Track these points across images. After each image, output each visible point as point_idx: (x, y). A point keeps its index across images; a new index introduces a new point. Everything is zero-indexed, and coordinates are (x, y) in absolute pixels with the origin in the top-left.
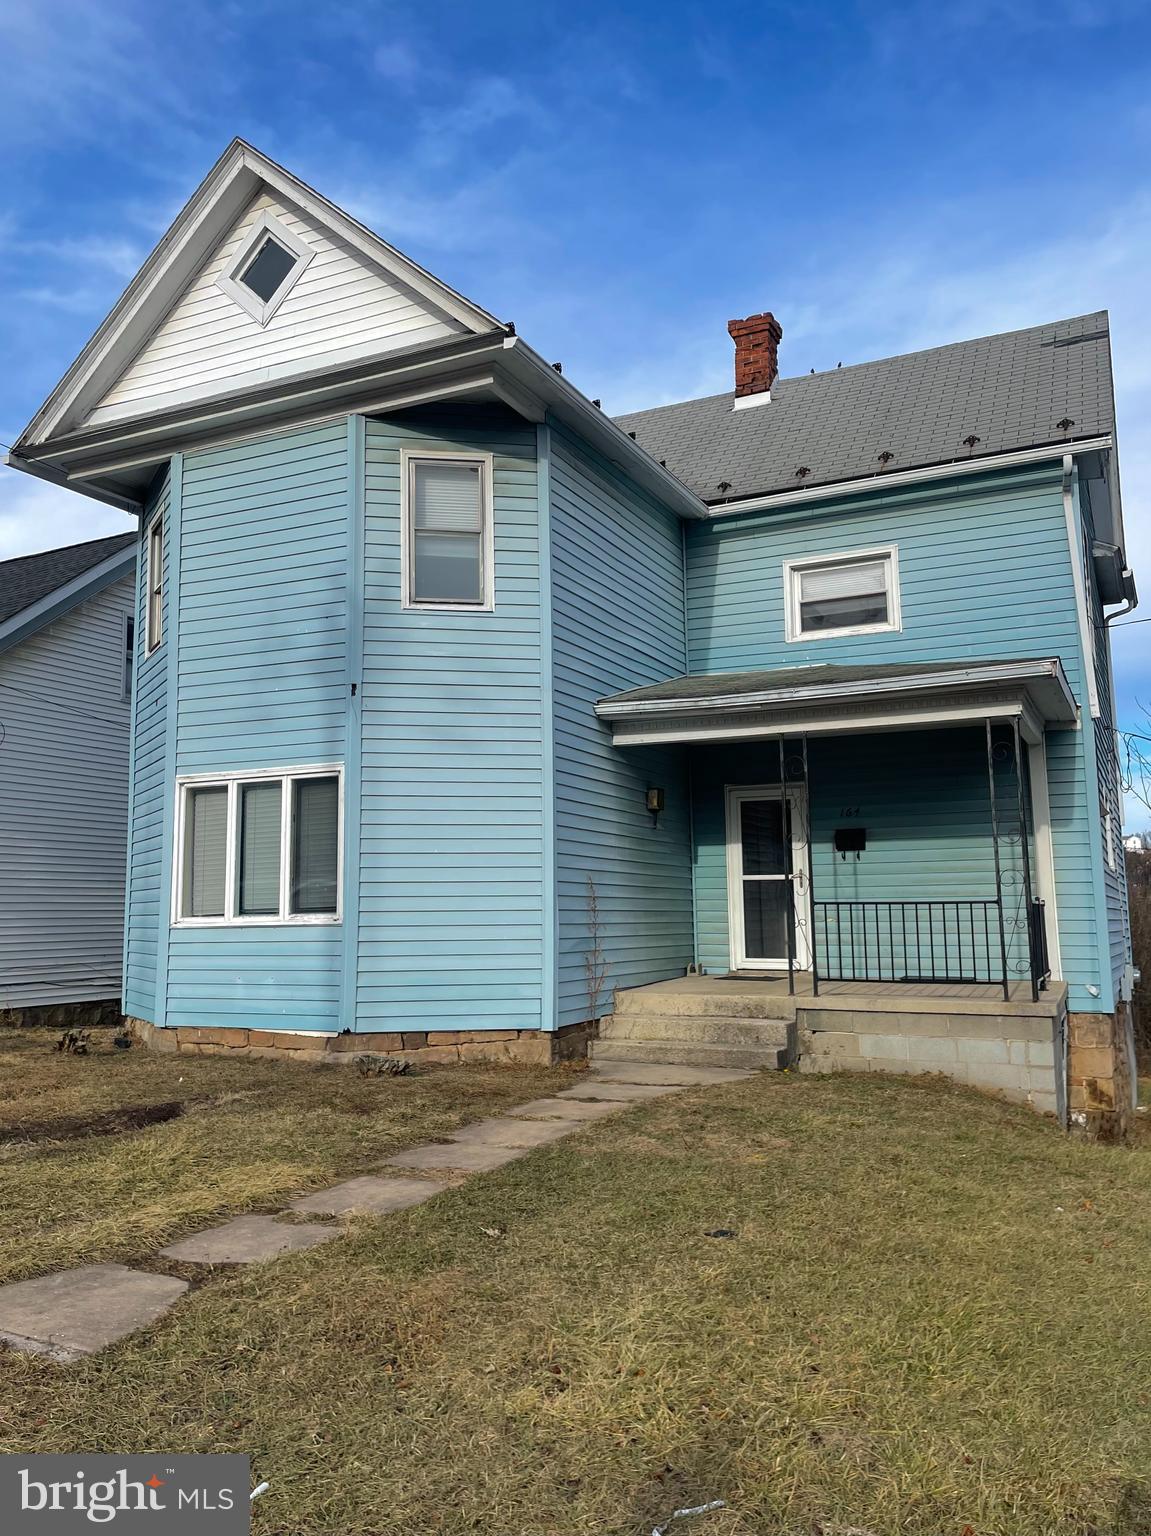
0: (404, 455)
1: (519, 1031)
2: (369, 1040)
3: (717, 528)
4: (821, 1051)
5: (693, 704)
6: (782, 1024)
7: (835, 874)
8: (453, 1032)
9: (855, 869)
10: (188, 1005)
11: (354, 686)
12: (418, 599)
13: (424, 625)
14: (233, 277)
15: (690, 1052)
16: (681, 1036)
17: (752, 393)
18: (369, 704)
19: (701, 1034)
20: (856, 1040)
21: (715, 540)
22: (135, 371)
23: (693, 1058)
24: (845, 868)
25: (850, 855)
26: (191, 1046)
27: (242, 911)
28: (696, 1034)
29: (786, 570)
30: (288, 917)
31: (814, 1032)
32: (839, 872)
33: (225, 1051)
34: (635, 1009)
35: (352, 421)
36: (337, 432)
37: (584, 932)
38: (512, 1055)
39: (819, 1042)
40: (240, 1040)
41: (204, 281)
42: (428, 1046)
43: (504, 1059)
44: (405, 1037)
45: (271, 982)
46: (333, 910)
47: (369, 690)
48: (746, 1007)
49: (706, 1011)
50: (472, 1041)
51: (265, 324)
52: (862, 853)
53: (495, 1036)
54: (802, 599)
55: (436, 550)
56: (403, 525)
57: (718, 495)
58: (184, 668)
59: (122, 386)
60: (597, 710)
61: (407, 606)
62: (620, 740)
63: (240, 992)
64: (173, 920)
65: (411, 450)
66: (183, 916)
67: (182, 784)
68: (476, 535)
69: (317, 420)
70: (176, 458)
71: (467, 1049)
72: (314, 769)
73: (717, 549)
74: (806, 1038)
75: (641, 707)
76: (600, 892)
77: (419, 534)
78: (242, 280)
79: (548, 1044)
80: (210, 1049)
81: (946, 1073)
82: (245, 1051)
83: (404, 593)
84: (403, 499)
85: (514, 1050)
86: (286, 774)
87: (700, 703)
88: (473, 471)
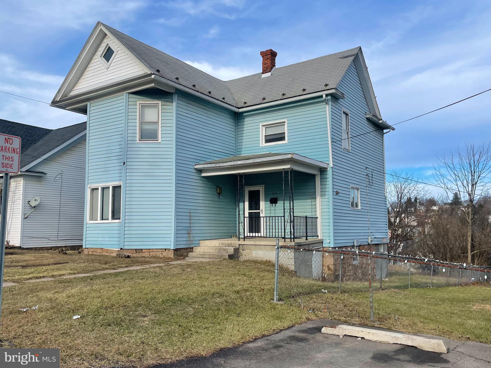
0: (138, 103)
1: (166, 249)
2: (127, 251)
3: (244, 114)
4: (244, 255)
5: (215, 165)
6: (233, 248)
7: (270, 210)
8: (149, 249)
9: (275, 209)
10: (90, 242)
11: (124, 163)
12: (141, 140)
13: (142, 147)
14: (101, 57)
15: (210, 255)
16: (211, 251)
17: (266, 73)
18: (128, 167)
19: (215, 251)
20: (252, 252)
21: (244, 118)
22: (80, 81)
23: (210, 256)
24: (273, 208)
25: (274, 205)
26: (91, 253)
27: (102, 219)
28: (214, 251)
29: (261, 126)
30: (111, 220)
31: (243, 250)
32: (271, 210)
33: (98, 254)
34: (204, 245)
35: (125, 94)
36: (122, 97)
37: (188, 225)
38: (163, 255)
39: (244, 253)
40: (100, 251)
41: (95, 57)
42: (143, 252)
43: (161, 256)
44: (137, 250)
45: (107, 237)
46: (120, 219)
47: (128, 164)
48: (228, 244)
49: (219, 245)
50: (153, 252)
51: (107, 69)
52: (276, 204)
53: (159, 250)
54: (265, 134)
55: (146, 127)
56: (138, 121)
57: (243, 105)
58: (90, 158)
59: (77, 85)
60: (195, 167)
61: (138, 142)
62: (203, 175)
63: (101, 239)
64: (87, 222)
65: (140, 101)
66: (90, 220)
67: (89, 187)
68: (157, 123)
69: (118, 94)
70: (88, 104)
71: (152, 253)
72: (116, 184)
73: (244, 120)
74: (241, 252)
75: (204, 166)
76: (192, 214)
77: (142, 123)
78: (103, 57)
79: (173, 253)
80: (94, 253)
81: (271, 260)
82: (101, 254)
83: (138, 139)
84: (138, 114)
85: (164, 254)
86: (111, 184)
87: (217, 165)
88: (156, 106)
